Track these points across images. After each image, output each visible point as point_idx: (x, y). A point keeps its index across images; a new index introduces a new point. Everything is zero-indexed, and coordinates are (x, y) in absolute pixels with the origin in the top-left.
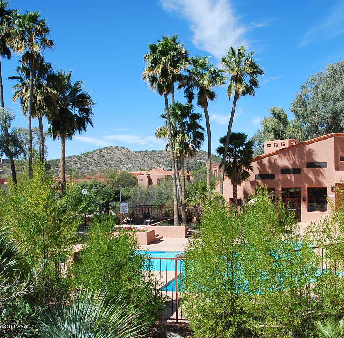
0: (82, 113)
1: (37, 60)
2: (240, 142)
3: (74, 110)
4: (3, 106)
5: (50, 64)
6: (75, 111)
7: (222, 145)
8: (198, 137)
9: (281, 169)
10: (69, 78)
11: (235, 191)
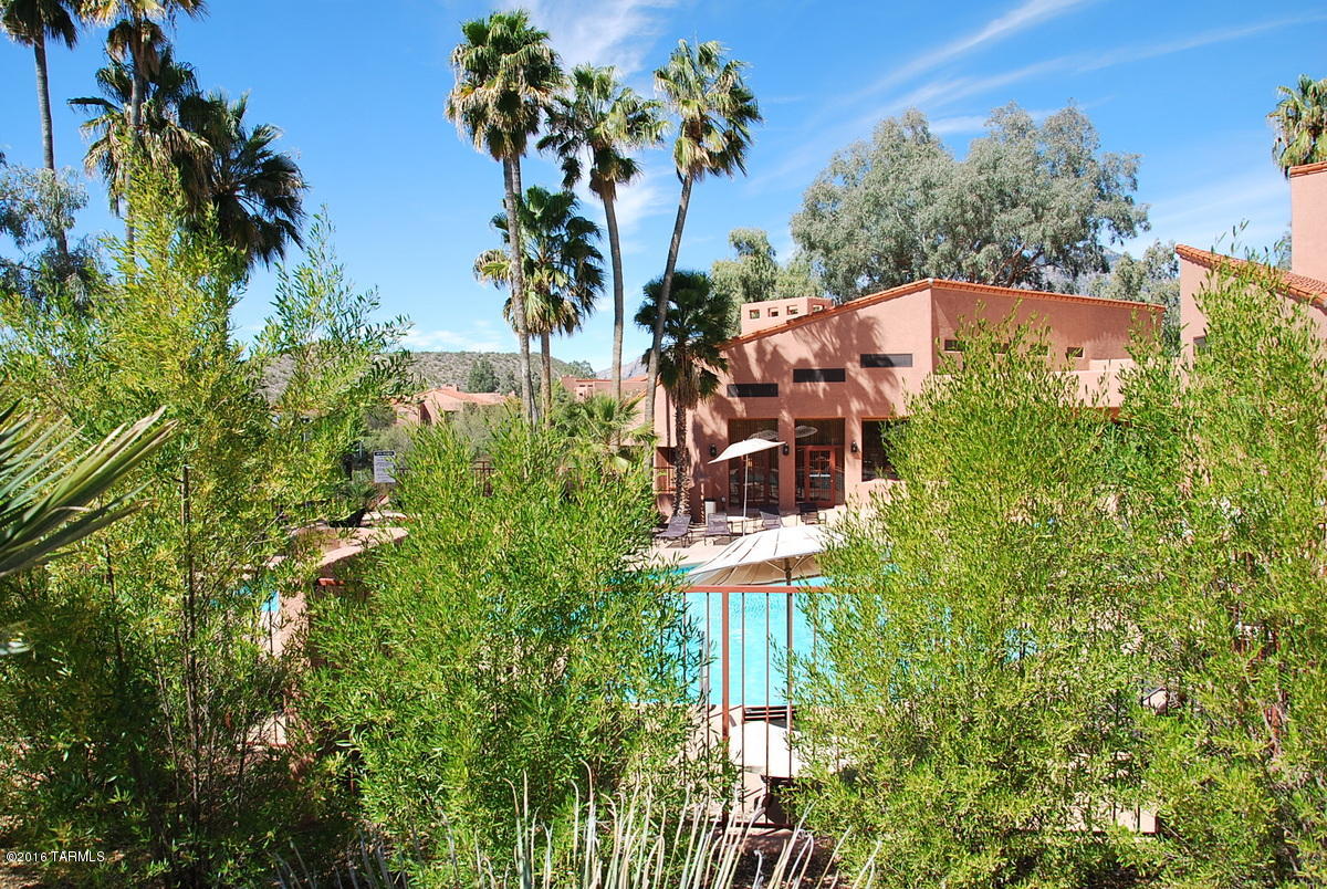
0: (272, 213)
1: (150, 45)
2: (695, 295)
3: (252, 203)
4: (52, 167)
5: (188, 69)
6: (253, 207)
7: (650, 302)
8: (590, 278)
9: (795, 370)
10: (239, 113)
11: (681, 424)
